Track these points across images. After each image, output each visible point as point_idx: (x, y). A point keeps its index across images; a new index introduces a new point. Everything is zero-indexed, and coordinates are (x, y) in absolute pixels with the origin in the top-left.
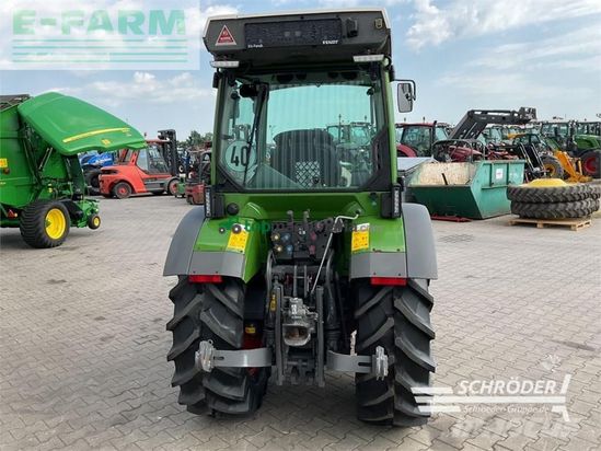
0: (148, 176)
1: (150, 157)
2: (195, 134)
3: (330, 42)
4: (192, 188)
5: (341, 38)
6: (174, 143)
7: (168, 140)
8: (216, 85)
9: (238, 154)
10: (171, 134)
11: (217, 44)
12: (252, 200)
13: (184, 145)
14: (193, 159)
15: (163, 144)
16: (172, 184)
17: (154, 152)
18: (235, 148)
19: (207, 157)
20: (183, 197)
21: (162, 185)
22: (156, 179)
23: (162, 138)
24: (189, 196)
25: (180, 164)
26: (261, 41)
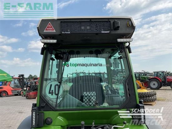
0: (13, 89)
1: (15, 83)
2: (31, 75)
3: (105, 32)
4: (28, 93)
5: (111, 30)
6: (23, 78)
7: (21, 77)
8: (42, 53)
9: (53, 88)
10: (23, 76)
11: (45, 31)
12: (60, 115)
13: (27, 78)
14: (29, 83)
15: (20, 79)
16: (21, 92)
17: (16, 81)
18: (51, 85)
19: (34, 83)
20: (25, 96)
21: (18, 92)
22: (16, 90)
23: (19, 77)
24: (27, 96)
25: (25, 84)
26: (69, 30)
